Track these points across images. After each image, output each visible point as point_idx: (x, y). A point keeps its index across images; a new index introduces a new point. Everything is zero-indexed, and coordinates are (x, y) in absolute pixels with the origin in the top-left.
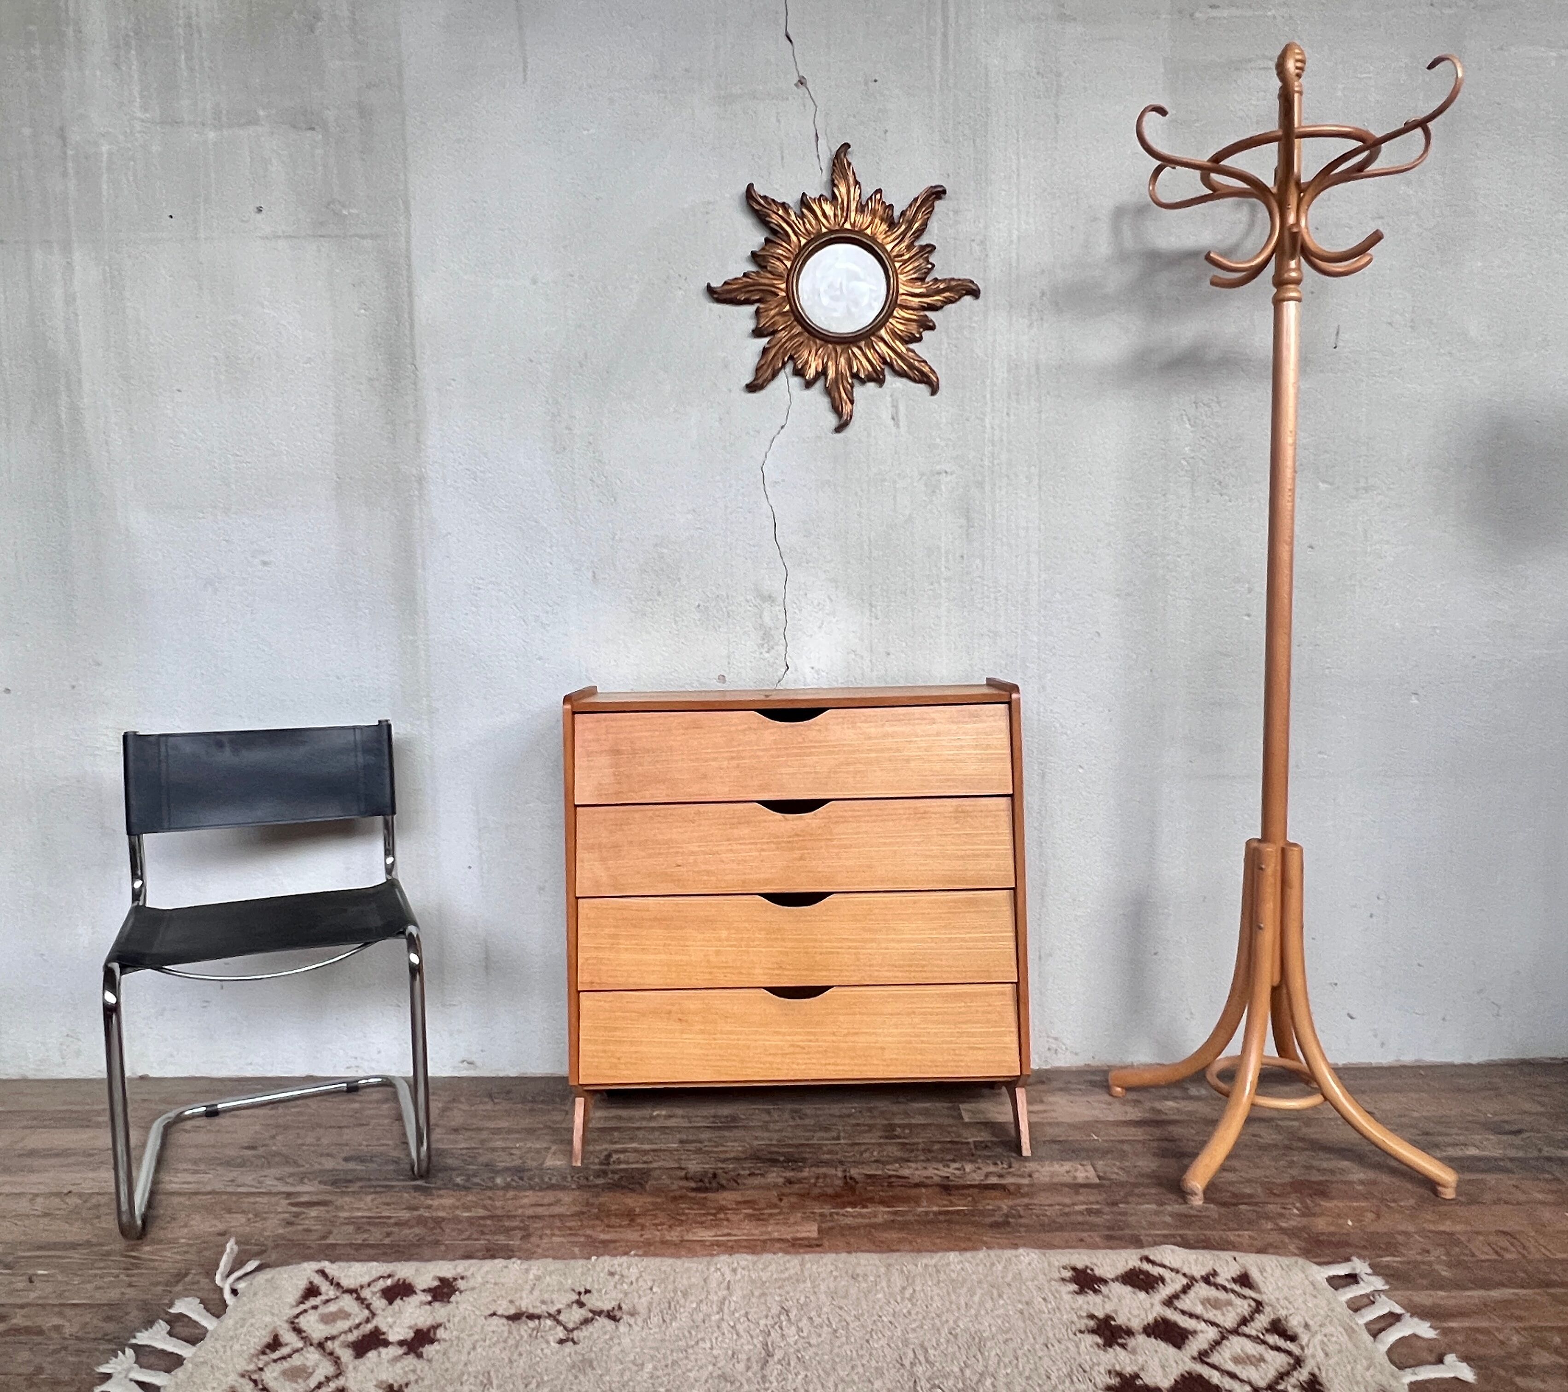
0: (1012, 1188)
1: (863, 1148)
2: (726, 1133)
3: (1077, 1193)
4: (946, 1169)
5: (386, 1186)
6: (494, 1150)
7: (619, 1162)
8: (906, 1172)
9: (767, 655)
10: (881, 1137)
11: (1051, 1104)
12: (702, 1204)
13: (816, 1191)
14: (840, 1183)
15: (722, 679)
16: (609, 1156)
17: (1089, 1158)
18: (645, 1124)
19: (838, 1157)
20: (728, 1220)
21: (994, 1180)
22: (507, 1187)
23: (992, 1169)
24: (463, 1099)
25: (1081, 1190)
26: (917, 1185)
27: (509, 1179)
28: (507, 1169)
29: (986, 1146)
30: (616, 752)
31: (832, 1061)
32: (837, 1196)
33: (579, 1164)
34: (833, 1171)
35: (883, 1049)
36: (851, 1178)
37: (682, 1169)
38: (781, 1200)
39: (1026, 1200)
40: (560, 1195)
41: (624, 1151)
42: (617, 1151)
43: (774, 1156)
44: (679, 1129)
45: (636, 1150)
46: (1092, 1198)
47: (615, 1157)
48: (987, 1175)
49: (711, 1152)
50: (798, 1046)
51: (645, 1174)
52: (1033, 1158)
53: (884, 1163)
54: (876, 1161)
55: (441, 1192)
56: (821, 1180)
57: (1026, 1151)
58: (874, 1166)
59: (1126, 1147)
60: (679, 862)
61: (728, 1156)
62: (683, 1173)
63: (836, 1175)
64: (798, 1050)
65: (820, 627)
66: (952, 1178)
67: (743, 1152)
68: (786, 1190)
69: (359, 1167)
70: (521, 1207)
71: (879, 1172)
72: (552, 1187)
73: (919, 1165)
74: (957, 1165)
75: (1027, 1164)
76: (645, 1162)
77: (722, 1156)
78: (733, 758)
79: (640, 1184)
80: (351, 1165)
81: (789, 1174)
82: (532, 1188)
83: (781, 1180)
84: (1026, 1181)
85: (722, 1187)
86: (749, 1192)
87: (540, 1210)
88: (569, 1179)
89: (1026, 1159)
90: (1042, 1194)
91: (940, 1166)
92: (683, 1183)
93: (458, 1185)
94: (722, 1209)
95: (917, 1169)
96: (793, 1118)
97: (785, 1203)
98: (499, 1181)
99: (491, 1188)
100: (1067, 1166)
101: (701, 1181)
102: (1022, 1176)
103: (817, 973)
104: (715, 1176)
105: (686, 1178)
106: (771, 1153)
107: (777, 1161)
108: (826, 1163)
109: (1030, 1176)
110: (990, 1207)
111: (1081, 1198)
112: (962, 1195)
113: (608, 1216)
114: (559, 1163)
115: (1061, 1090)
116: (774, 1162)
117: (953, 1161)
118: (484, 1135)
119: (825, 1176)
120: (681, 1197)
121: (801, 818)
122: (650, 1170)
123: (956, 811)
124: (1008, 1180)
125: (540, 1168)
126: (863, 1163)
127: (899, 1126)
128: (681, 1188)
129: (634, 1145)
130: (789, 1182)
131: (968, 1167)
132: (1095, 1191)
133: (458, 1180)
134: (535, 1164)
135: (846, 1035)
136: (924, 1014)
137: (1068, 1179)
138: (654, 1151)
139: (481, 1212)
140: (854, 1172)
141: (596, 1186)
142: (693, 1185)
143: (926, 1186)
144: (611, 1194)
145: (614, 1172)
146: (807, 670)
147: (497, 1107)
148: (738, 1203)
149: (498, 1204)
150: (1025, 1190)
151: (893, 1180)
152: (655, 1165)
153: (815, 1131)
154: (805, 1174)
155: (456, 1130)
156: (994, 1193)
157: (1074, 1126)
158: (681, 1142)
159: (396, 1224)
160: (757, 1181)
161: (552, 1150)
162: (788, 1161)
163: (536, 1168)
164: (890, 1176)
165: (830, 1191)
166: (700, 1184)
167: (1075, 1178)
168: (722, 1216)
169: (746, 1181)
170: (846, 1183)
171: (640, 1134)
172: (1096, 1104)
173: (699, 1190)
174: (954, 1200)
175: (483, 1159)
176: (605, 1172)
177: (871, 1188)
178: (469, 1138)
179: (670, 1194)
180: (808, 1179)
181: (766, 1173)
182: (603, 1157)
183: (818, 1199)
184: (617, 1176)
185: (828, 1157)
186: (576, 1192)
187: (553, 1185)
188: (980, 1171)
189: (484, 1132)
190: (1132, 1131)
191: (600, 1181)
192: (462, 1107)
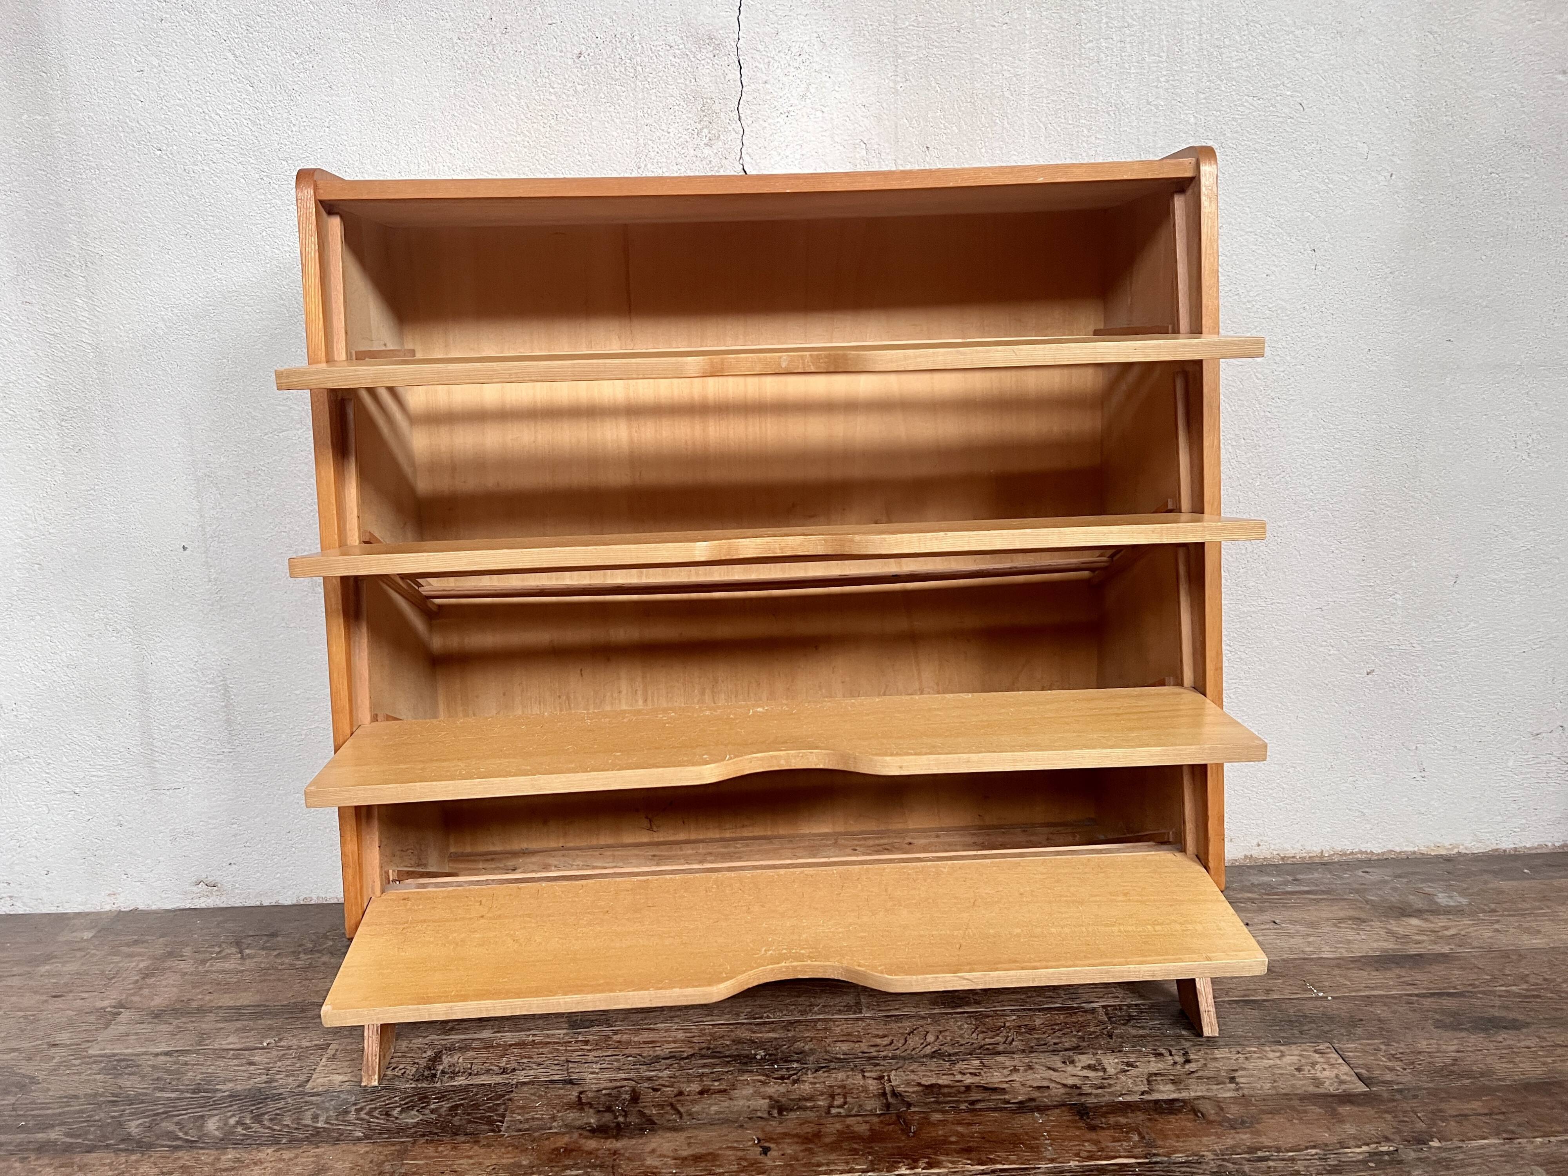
0: (1208, 1108)
1: (907, 1025)
3: (1337, 1118)
4: (1070, 1069)
6: (221, 1054)
7: (454, 1075)
8: (995, 1078)
12: (609, 1165)
13: (833, 1127)
14: (871, 1104)
16: (436, 1058)
17: (1324, 1036)
19: (864, 1046)
21: (1165, 1092)
22: (226, 1141)
23: (1155, 1066)
24: (187, 951)
25: (1345, 1110)
26: (1025, 1107)
27: (232, 1121)
28: (234, 1096)
29: (1130, 1018)
32: (875, 1137)
33: (376, 1083)
34: (858, 1080)
36: (894, 1094)
37: (571, 1082)
38: (766, 1151)
39: (1245, 1138)
41: (464, 1047)
42: (450, 1049)
43: (746, 1050)
45: (487, 1046)
46: (1370, 1129)
47: (446, 1060)
48: (1151, 1078)
49: (628, 1043)
51: (501, 1095)
52: (1227, 1038)
53: (952, 1058)
54: (933, 1055)
55: (91, 1158)
56: (839, 1101)
57: (1211, 1027)
58: (933, 1064)
59: (1380, 1011)
61: (659, 1052)
62: (573, 1094)
63: (865, 1090)
66: (1087, 1089)
67: (688, 1041)
68: (775, 1127)
71: (944, 1080)
72: (316, 1137)
73: (1018, 1060)
74: (1085, 1060)
75: (1218, 1054)
76: (504, 1071)
77: (647, 1052)
79: (490, 1122)
81: (774, 1089)
82: (274, 1141)
83: (764, 1103)
84: (1227, 1092)
85: (648, 1125)
86: (703, 1135)
88: (352, 1116)
89: (1211, 1042)
90: (1269, 1121)
91: (1056, 1061)
92: (572, 1116)
93: (128, 1138)
95: (1015, 1070)
98: (212, 1125)
99: (191, 1145)
100: (1291, 1057)
101: (609, 1109)
102: (1216, 1080)
104: (635, 1097)
105: (580, 1105)
106: (737, 1041)
107: (750, 1059)
108: (843, 1062)
109: (1232, 1080)
110: (1180, 1157)
111: (1351, 1129)
112: (1118, 1127)
114: (338, 1078)
116: (744, 1061)
117: (1076, 1049)
118: (208, 1023)
119: (845, 1091)
120: (568, 1151)
122: (510, 1088)
124: (1194, 1091)
125: (300, 1092)
126: (912, 1058)
128: (570, 1128)
129: (487, 1034)
130: (780, 1107)
131: (1111, 1063)
132: (1370, 1112)
133: (134, 1127)
134: (291, 1082)
137: (1303, 1085)
138: (521, 1044)
140: (897, 1080)
141: (401, 1130)
142: (592, 1119)
143: (1042, 1109)
144: (430, 1151)
145: (442, 1096)
147: (249, 964)
150: (1233, 1111)
151: (975, 1096)
152: (521, 1076)
153: (815, 994)
154: (806, 1088)
155: (157, 1015)
156: (1173, 1123)
158: (574, 1024)
160: (714, 1107)
161: (330, 1052)
162: (771, 1059)
163: (292, 1094)
164: (968, 1088)
165: (862, 1129)
166: (608, 1117)
167: (1317, 1082)
169: (696, 1108)
170: (888, 1106)
172: (1292, 929)
173: (601, 1131)
174: (1105, 1137)
175: (191, 1076)
176: (423, 1098)
177: (936, 1117)
178: (180, 1030)
179: (549, 1145)
180: (810, 1099)
181: (733, 1087)
182: (423, 1063)
183: (834, 1147)
184: (446, 1105)
185: (845, 1047)
186: (362, 1148)
187: (317, 1132)
188: (1133, 1072)
189: (211, 1017)
190: (1377, 977)
191: (412, 1118)
192: (182, 965)
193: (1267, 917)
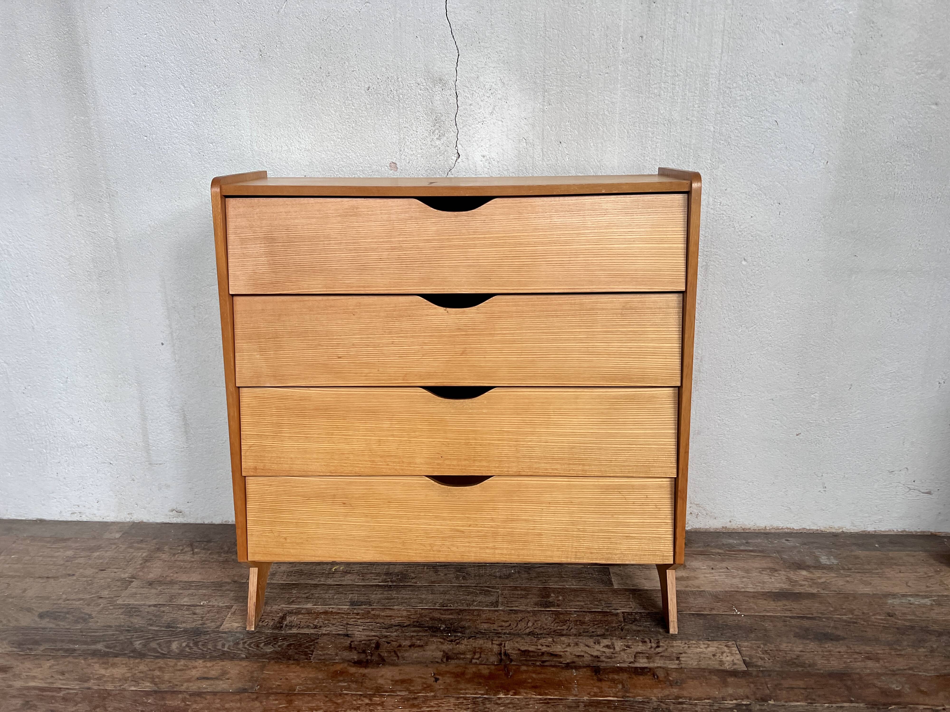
0: (661, 674)
1: (520, 616)
2: (394, 594)
3: (725, 684)
4: (597, 647)
5: (67, 650)
6: (180, 607)
7: (291, 627)
8: (558, 649)
9: (438, 142)
10: (536, 604)
11: (694, 570)
12: (360, 682)
13: (472, 669)
14: (494, 659)
15: (394, 166)
16: (283, 618)
17: (734, 638)
18: (323, 581)
19: (495, 627)
20: (382, 704)
21: (642, 663)
22: (181, 655)
23: (640, 647)
24: (166, 548)
25: (730, 680)
26: (568, 666)
27: (184, 644)
28: (186, 631)
29: (635, 620)
30: (270, 240)
31: (491, 545)
32: (491, 676)
33: (253, 629)
34: (489, 645)
35: (540, 534)
36: (506, 654)
37: (347, 635)
38: (437, 680)
39: (675, 691)
40: (228, 665)
41: (298, 612)
42: (291, 613)
43: (436, 624)
44: (352, 587)
45: (309, 612)
46: (741, 691)
47: (288, 619)
48: (637, 655)
49: (378, 616)
50: (458, 531)
51: (313, 640)
52: (682, 635)
53: (538, 636)
54: (529, 634)
55: (117, 660)
56: (477, 656)
57: (673, 629)
58: (528, 639)
59: (768, 625)
60: (340, 354)
61: (393, 622)
62: (347, 642)
63: (492, 650)
64: (458, 534)
65: (492, 113)
66: (603, 659)
67: (409, 617)
68: (443, 667)
69: (51, 625)
70: (189, 681)
71: (532, 648)
72: (223, 656)
73: (571, 640)
74: (606, 642)
75: (675, 643)
76: (316, 627)
77: (387, 621)
78: (393, 249)
79: (306, 654)
80: (45, 623)
81: (447, 647)
82: (203, 657)
83: (440, 654)
84: (673, 665)
85: (382, 662)
86: (407, 669)
87: (204, 685)
88: (241, 646)
89: (674, 637)
90: (691, 683)
91: (591, 642)
92: (346, 654)
93: (134, 651)
94: (379, 690)
95: (569, 645)
96: (457, 578)
97: (439, 685)
98: (174, 646)
99: (163, 656)
100: (713, 648)
101: (364, 652)
102: (670, 658)
103: (477, 464)
104: (378, 646)
105: (350, 648)
106: (432, 619)
107: (438, 629)
108: (483, 634)
109: (678, 659)
110: (640, 699)
111: (730, 691)
112: (613, 680)
113: (268, 695)
114: (236, 625)
115: (702, 553)
116: (434, 630)
117: (603, 636)
118: (176, 589)
119: (482, 650)
120: (342, 673)
121: (463, 313)
122: (318, 636)
123: (624, 308)
124: (658, 663)
125: (216, 631)
126: (519, 635)
127: (554, 590)
128: (344, 661)
129: (309, 606)
130: (448, 657)
131: (619, 645)
132: (743, 681)
133: (138, 644)
134: (213, 625)
135: (505, 521)
136: (581, 504)
137: (714, 664)
138: (326, 613)
139: (147, 686)
140: (508, 646)
141: (264, 655)
142: (355, 656)
143: (577, 668)
144: (276, 667)
145: (284, 638)
146: (478, 158)
147: (196, 557)
148: (396, 682)
149: (167, 676)
150: (673, 676)
151: (545, 658)
152: (324, 631)
153: (476, 595)
154: (462, 647)
155: (151, 584)
156: (642, 680)
157: (716, 597)
158: (353, 603)
159: (65, 699)
160: (415, 654)
161: (233, 610)
162: (448, 630)
163: (214, 632)
164: (543, 654)
165: (485, 671)
166: (363, 656)
167: (721, 662)
168: (376, 699)
169: (407, 654)
170: (501, 660)
171: (317, 592)
172: (735, 573)
173: (359, 663)
174: (605, 685)
175: (167, 618)
176: (275, 638)
177: (524, 668)
178: (161, 593)
179: (332, 669)
180: (464, 653)
181: (427, 644)
182: (277, 619)
183: (470, 681)
184: (286, 643)
185: (485, 626)
186: (244, 663)
187: (224, 653)
188: (629, 651)
189: (176, 587)
190: (772, 605)
191: (269, 649)
192: (164, 556)
193: (724, 564)
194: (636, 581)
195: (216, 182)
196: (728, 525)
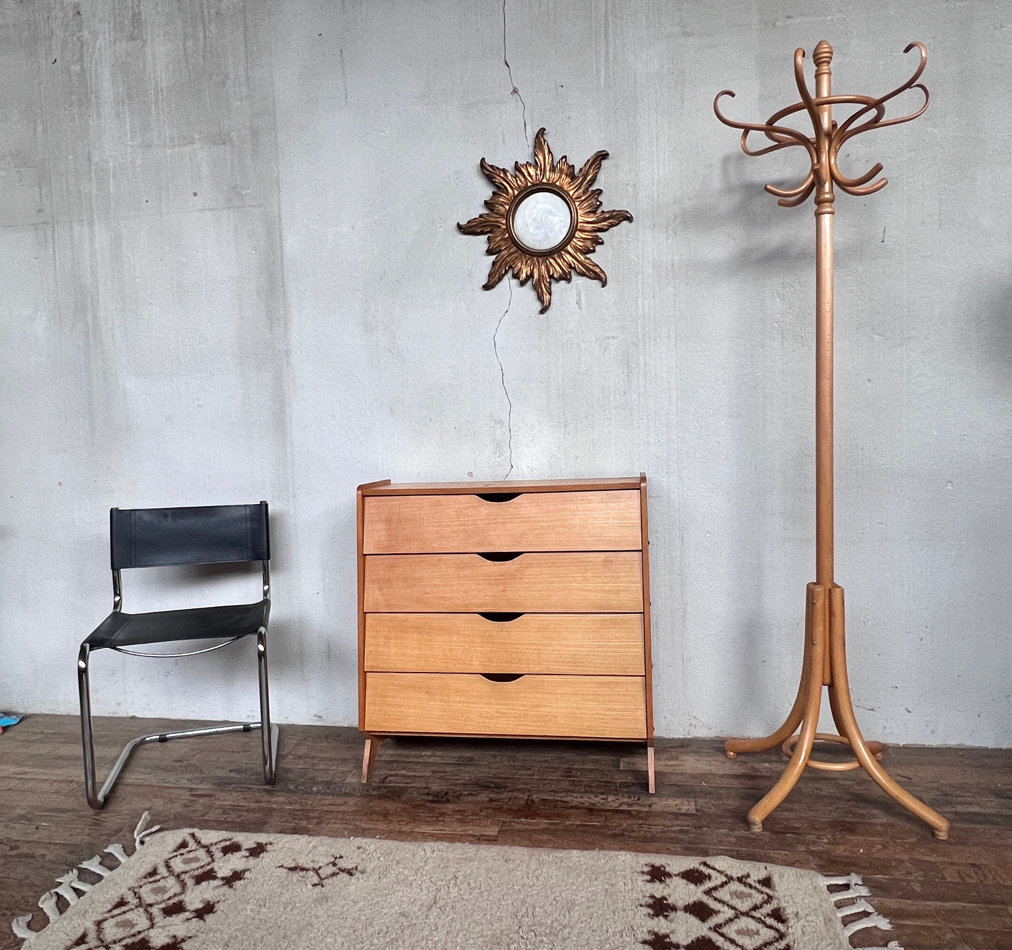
0: (634, 813)
1: (546, 782)
2: (463, 768)
3: (677, 819)
4: (595, 799)
5: (248, 788)
6: (318, 770)
7: (390, 782)
8: (569, 799)
9: (499, 459)
10: (561, 776)
11: (683, 761)
12: (431, 810)
13: (506, 807)
14: (523, 803)
15: (471, 474)
16: (386, 778)
17: (695, 797)
18: (415, 760)
19: (528, 786)
20: (444, 821)
21: (624, 807)
22: (318, 792)
23: (626, 800)
24: (310, 739)
25: (682, 817)
26: (572, 807)
27: (321, 788)
28: (322, 782)
29: (628, 786)
30: (388, 521)
31: (523, 723)
32: (518, 811)
33: (365, 782)
34: (522, 796)
35: (556, 716)
36: (531, 800)
37: (427, 788)
38: (481, 811)
39: (641, 821)
40: (348, 799)
41: (396, 775)
42: (391, 775)
43: (489, 784)
44: (433, 764)
45: (403, 776)
46: (686, 823)
47: (389, 778)
48: (622, 803)
49: (449, 779)
50: (500, 712)
51: (404, 790)
52: (656, 795)
53: (556, 792)
54: (552, 791)
55: (278, 794)
56: (512, 800)
57: (652, 790)
58: (549, 793)
59: (723, 791)
60: (428, 591)
61: (459, 782)
62: (426, 791)
63: (522, 798)
64: (501, 715)
65: (532, 440)
66: (597, 804)
67: (469, 780)
68: (488, 805)
69: (236, 776)
70: (324, 805)
71: (550, 798)
72: (346, 794)
73: (579, 795)
74: (603, 796)
75: (651, 799)
76: (406, 783)
77: (455, 782)
78: (461, 525)
79: (398, 796)
80: (232, 775)
81: (493, 796)
82: (332, 794)
83: (486, 799)
84: (645, 809)
85: (448, 801)
86: (463, 805)
87: (333, 808)
88: (357, 790)
89: (651, 795)
90: (653, 818)
91: (592, 796)
92: (424, 797)
93: (290, 790)
94: (443, 814)
95: (577, 797)
96: (509, 761)
97: (484, 813)
98: (314, 789)
99: (309, 793)
100: (678, 801)
101: (437, 796)
102: (644, 806)
103: (512, 665)
104: (446, 794)
105: (428, 794)
106: (487, 782)
107: (489, 787)
108: (520, 790)
109: (650, 806)
110: (615, 824)
111: (679, 822)
112: (600, 815)
113: (372, 814)
114: (354, 780)
115: (693, 752)
116: (486, 787)
117: (602, 794)
118: (315, 761)
119: (515, 798)
120: (420, 805)
121: (504, 564)
122: (407, 788)
124: (635, 807)
125: (341, 782)
126: (543, 791)
128: (422, 800)
129: (404, 772)
130: (491, 800)
131: (610, 798)
132: (690, 818)
133: (291, 787)
134: (340, 779)
135: (532, 706)
136: (583, 694)
137: (674, 810)
138: (414, 776)
139: (298, 807)
140: (535, 797)
141: (371, 795)
142: (430, 798)
143: (578, 808)
144: (379, 801)
145: (385, 788)
146: (525, 468)
147: (329, 745)
148: (454, 811)
149: (309, 802)
150: (643, 814)
151: (558, 803)
152: (412, 785)
153: (520, 770)
154: (503, 796)
155: (299, 757)
156: (620, 815)
157: (693, 776)
158: (433, 772)
159: (246, 811)
160: (470, 798)
161: (352, 772)
162: (495, 787)
164: (557, 801)
165: (515, 807)
166: (435, 798)
167: (680, 809)
168: (441, 819)
169: (465, 798)
170: (527, 803)
171: (410, 766)
172: (713, 762)
173: (433, 802)
174: (593, 818)
175: (310, 775)
176: (380, 788)
177: (542, 807)
178: (306, 763)
179: (414, 803)
180: (504, 799)
181: (479, 794)
182: (381, 778)
183: (505, 812)
184: (386, 790)
185: (522, 786)
186: (359, 799)
187: (346, 793)
188: (617, 801)
189: (316, 760)
190: (732, 781)
191: (376, 793)
192: (308, 743)
193: (708, 759)
194: (638, 766)
195: (360, 488)
196: (720, 735)
